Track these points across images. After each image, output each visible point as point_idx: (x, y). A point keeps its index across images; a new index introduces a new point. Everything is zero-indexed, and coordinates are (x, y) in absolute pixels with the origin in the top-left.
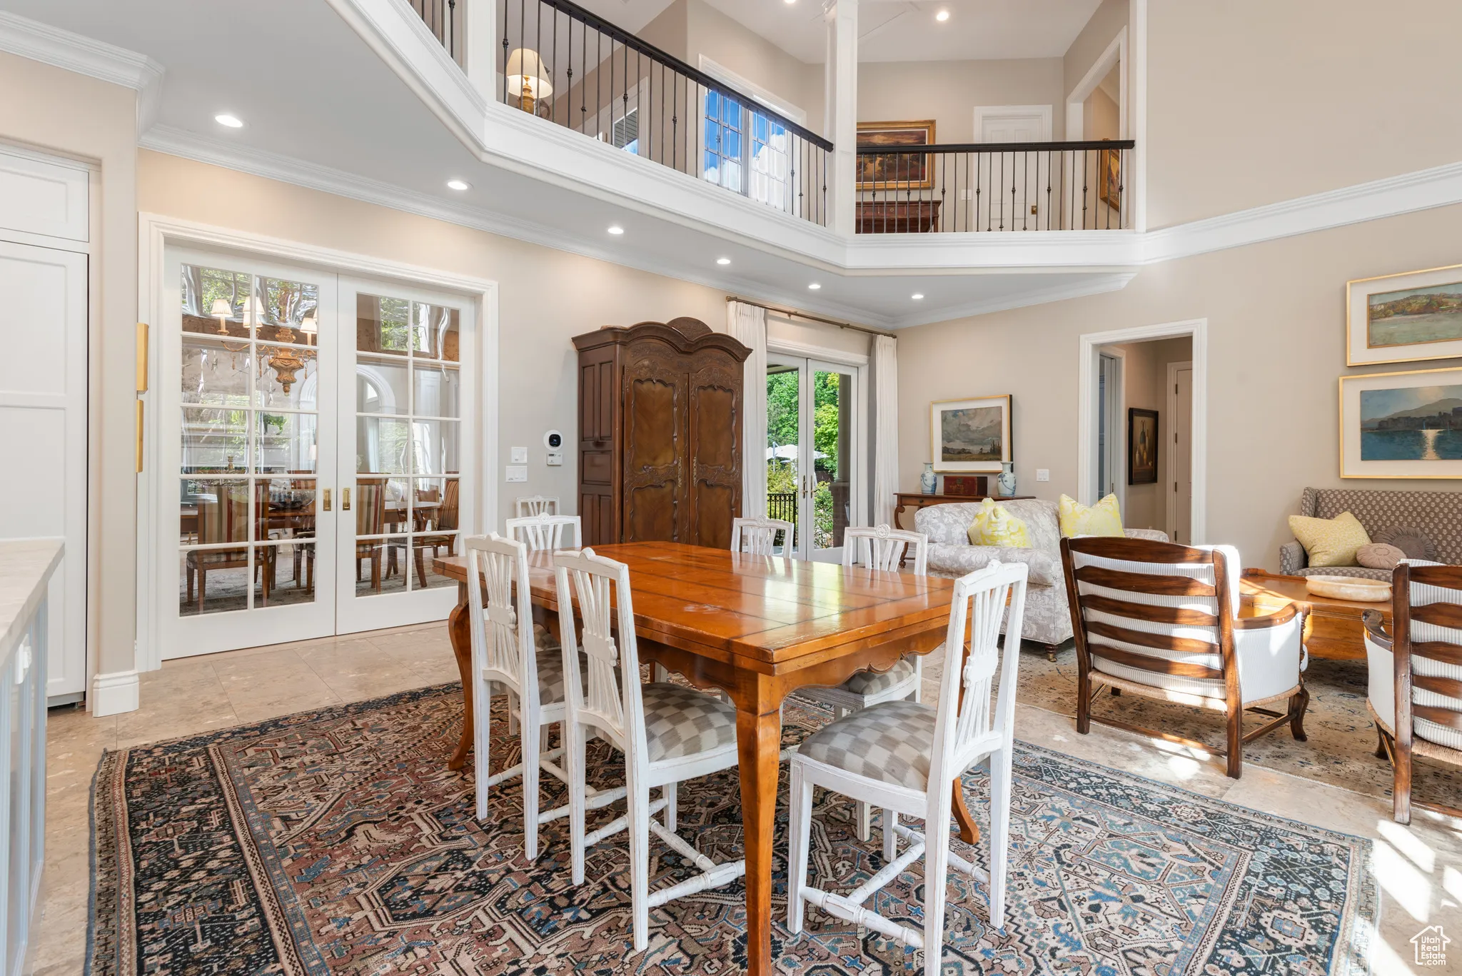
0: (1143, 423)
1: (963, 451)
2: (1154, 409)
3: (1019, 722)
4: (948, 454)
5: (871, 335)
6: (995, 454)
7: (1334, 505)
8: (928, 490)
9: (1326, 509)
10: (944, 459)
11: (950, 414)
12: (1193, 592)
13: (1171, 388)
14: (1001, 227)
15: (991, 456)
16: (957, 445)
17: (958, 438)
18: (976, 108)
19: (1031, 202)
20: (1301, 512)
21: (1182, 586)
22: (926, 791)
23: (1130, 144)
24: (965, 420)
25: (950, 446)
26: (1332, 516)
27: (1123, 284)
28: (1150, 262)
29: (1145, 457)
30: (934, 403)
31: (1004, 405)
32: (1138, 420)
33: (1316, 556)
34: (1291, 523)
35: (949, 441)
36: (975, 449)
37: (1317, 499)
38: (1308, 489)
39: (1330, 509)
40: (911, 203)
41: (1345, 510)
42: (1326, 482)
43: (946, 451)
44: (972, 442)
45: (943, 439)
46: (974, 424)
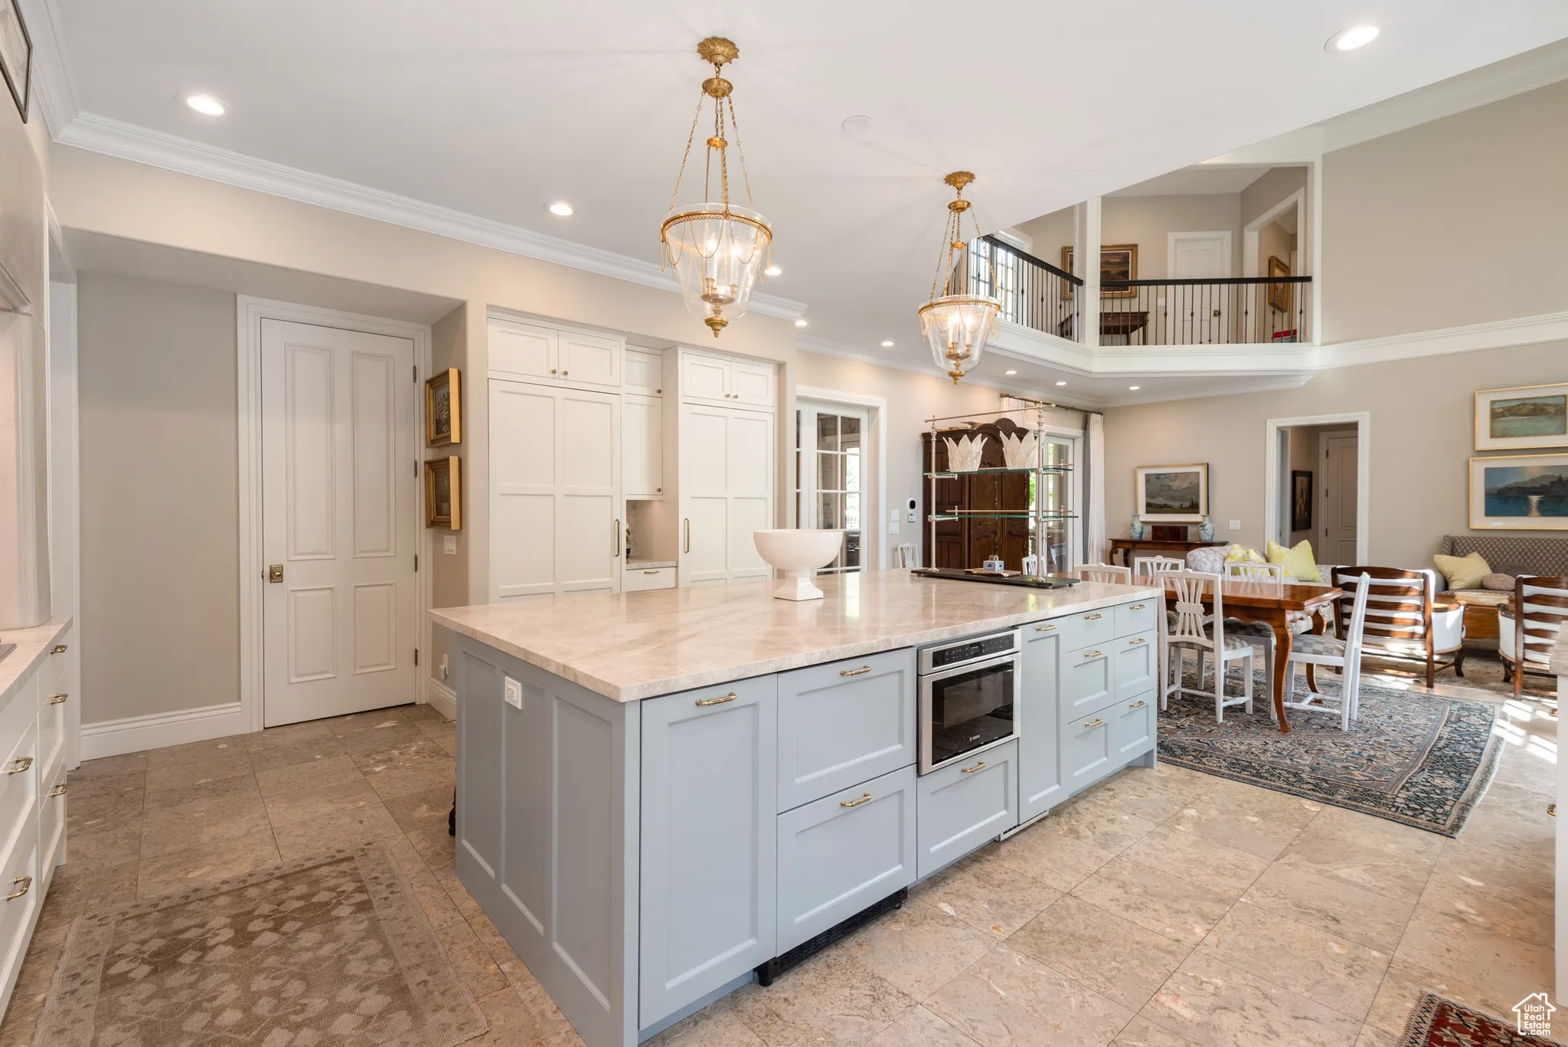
0: (1302, 482)
1: (1165, 506)
2: (1310, 470)
3: (1363, 639)
4: (1151, 508)
5: (1085, 416)
6: (1194, 508)
7: (1465, 548)
8: (1136, 536)
9: (1460, 550)
10: (1148, 512)
11: (1154, 477)
12: (1411, 593)
13: (1323, 454)
14: (1210, 341)
15: (1191, 510)
16: (1161, 501)
17: (1161, 496)
18: (1170, 234)
19: (1215, 307)
20: (1441, 553)
21: (1405, 591)
22: (1343, 656)
23: (1309, 279)
24: (1168, 482)
25: (1152, 501)
26: (1464, 556)
27: (1303, 383)
28: (1325, 368)
29: (1303, 509)
30: (1141, 467)
31: (1202, 470)
32: (1299, 479)
33: (1454, 583)
34: (1435, 560)
35: (1154, 497)
36: (1176, 504)
37: (1453, 544)
38: (1446, 536)
39: (1462, 551)
40: (1124, 313)
41: (1474, 551)
42: (1459, 531)
43: (1148, 505)
44: (1173, 499)
45: (1147, 496)
46: (1175, 485)
